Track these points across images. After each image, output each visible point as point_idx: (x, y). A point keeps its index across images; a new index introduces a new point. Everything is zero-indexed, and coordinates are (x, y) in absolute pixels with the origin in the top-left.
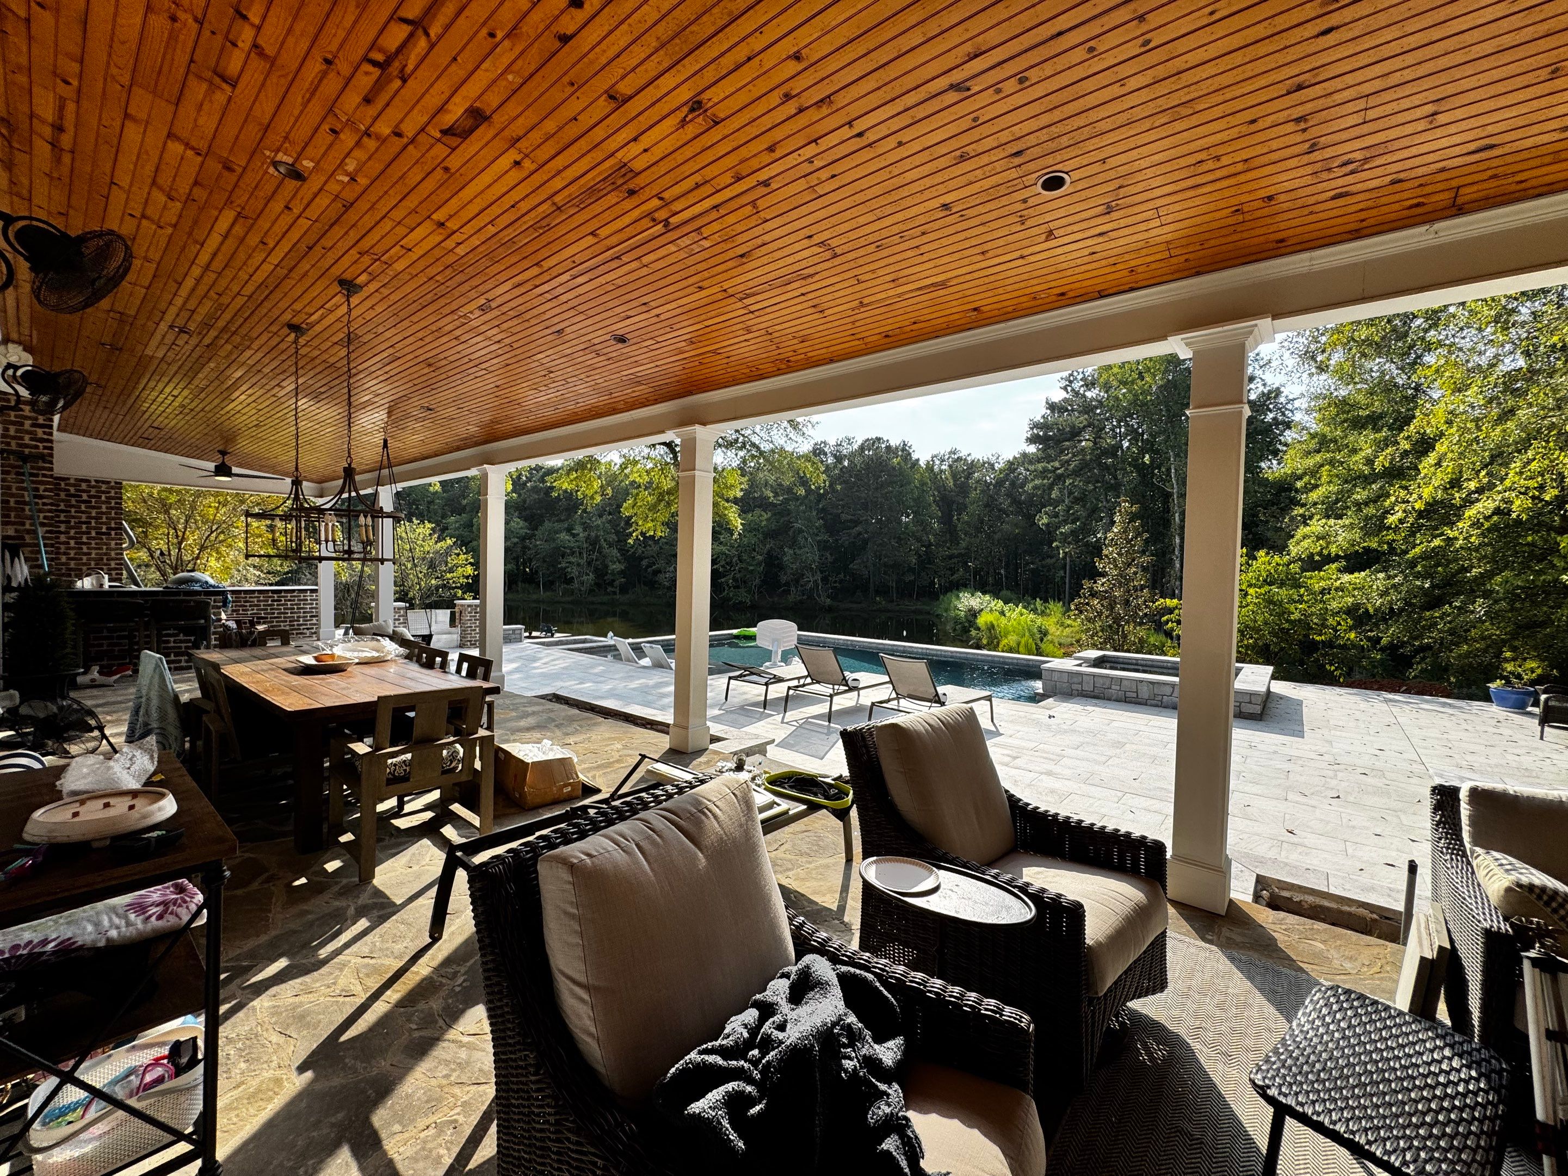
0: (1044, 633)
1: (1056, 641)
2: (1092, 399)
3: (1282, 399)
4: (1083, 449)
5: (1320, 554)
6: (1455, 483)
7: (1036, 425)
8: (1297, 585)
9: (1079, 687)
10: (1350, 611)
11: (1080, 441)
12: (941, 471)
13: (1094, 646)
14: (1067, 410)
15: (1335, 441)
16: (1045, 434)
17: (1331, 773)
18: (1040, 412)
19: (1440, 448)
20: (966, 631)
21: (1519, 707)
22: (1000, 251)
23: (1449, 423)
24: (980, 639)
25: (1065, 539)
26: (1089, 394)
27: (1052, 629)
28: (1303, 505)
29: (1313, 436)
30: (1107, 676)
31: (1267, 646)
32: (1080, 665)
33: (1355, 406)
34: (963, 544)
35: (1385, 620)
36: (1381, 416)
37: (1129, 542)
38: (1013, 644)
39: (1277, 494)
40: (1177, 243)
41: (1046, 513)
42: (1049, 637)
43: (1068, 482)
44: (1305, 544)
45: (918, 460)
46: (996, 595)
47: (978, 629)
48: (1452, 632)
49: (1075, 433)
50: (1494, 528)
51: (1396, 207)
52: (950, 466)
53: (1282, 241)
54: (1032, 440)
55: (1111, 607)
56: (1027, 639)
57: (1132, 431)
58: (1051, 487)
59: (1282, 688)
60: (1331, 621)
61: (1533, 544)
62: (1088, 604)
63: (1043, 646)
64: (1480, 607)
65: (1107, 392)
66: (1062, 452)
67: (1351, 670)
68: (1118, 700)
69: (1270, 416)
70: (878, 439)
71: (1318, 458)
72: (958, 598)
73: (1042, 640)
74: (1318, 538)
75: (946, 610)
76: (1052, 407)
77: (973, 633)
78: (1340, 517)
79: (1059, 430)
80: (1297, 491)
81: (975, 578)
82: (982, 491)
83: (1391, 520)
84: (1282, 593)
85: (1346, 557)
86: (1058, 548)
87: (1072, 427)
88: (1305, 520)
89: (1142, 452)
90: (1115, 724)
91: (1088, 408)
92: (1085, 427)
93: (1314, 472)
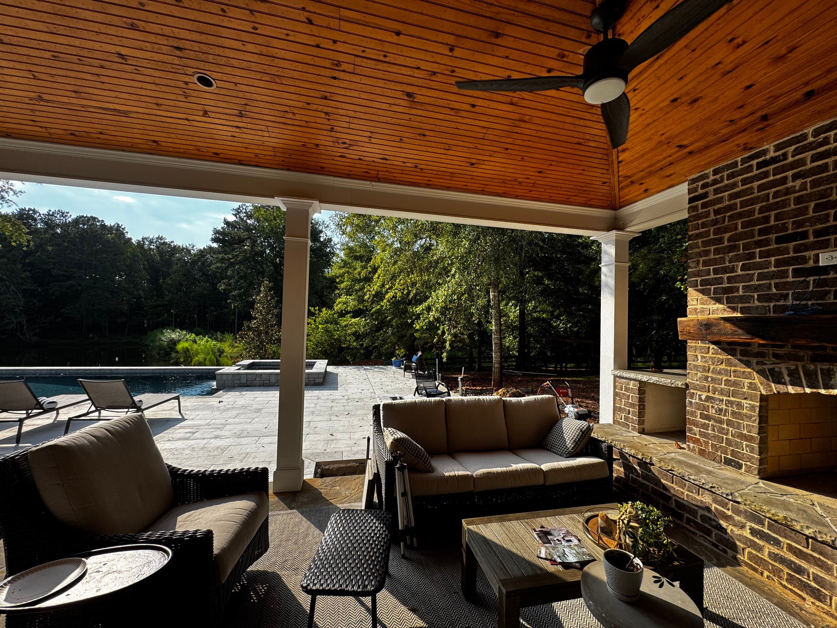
0: (221, 352)
1: (229, 356)
2: (250, 224)
3: (332, 243)
4: (245, 250)
5: (345, 310)
6: (383, 286)
7: (216, 232)
8: (337, 324)
9: (238, 382)
10: (354, 334)
11: (244, 246)
12: (150, 249)
13: (250, 357)
14: (236, 227)
15: (349, 264)
16: (224, 238)
17: (346, 404)
18: (220, 226)
19: (379, 271)
20: (168, 354)
21: (399, 366)
22: (170, 109)
23: (381, 263)
24: (179, 358)
25: (234, 298)
26: (248, 221)
27: (227, 349)
28: (339, 289)
29: (342, 260)
30: (254, 374)
31: (326, 350)
32: (239, 369)
33: (355, 251)
34: (168, 298)
35: (365, 337)
36: (363, 256)
37: (268, 301)
38: (201, 360)
39: (330, 284)
40: (279, 150)
41: (224, 283)
42: (225, 354)
43: (237, 267)
44: (339, 306)
45: (131, 239)
46: (190, 330)
47: (177, 352)
48: (383, 340)
49: (241, 241)
50: (393, 303)
51: (361, 170)
52: (157, 247)
53: (322, 168)
54: (214, 240)
55: (259, 335)
56: (211, 356)
57: (270, 245)
58: (227, 268)
59: (331, 369)
60: (348, 338)
61: (402, 309)
62: (246, 334)
63: (221, 359)
64: (390, 331)
65: (258, 222)
66: (234, 250)
67: (355, 358)
68: (260, 386)
69: (328, 250)
70: (94, 219)
71: (344, 270)
72: (162, 333)
73: (220, 356)
74: (344, 304)
75: (153, 342)
76: (227, 223)
77: (174, 355)
78: (350, 295)
79: (232, 237)
80: (337, 283)
81: (176, 320)
82: (182, 266)
83: (366, 297)
84: (331, 327)
85: (353, 312)
86: (231, 303)
87: (240, 237)
88: (340, 296)
89: (276, 256)
90: (257, 399)
91: (248, 229)
92: (246, 238)
93: (342, 276)
